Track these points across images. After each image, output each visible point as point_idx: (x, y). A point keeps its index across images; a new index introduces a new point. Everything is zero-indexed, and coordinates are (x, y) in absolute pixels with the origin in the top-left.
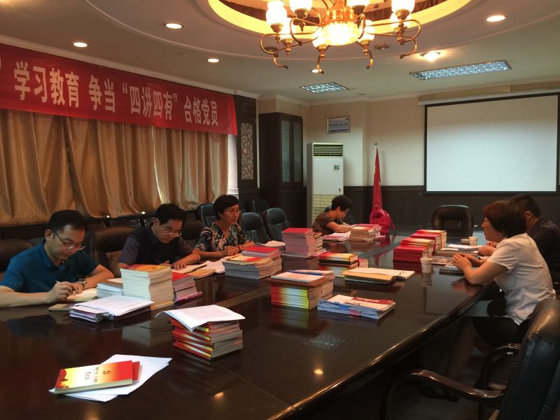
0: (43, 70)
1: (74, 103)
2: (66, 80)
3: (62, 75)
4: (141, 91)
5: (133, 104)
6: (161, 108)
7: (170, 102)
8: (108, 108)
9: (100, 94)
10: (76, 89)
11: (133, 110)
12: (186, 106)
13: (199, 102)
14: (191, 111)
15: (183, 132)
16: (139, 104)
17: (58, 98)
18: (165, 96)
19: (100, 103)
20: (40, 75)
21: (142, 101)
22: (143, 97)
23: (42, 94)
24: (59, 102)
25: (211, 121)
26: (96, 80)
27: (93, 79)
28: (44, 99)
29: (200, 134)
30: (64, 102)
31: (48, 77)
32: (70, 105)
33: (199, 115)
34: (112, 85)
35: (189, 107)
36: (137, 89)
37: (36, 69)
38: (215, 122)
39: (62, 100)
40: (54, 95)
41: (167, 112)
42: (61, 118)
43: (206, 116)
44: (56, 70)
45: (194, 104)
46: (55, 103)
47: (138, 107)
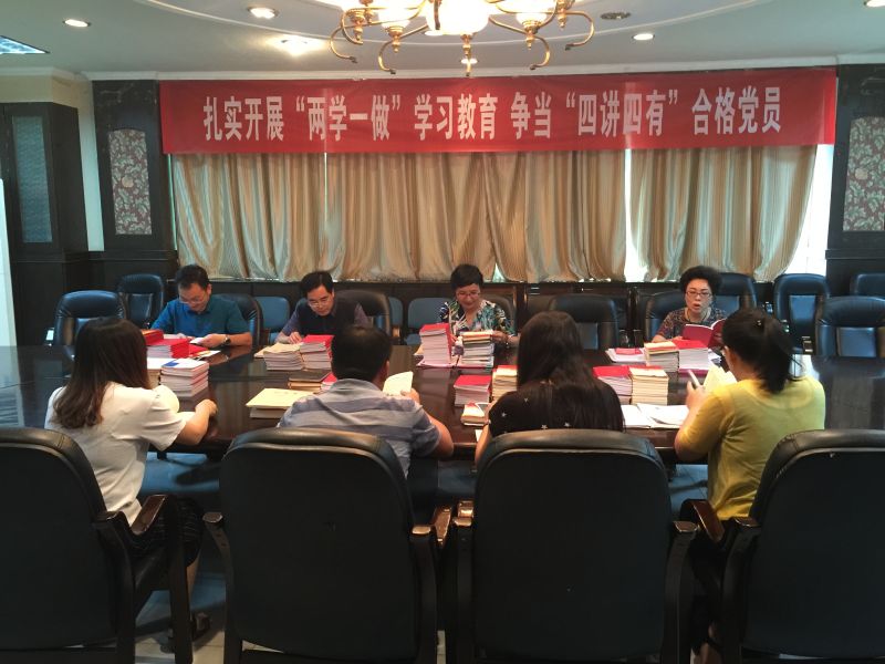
0: (449, 100)
1: (487, 134)
2: (479, 106)
3: (475, 100)
5: (582, 120)
6: (638, 119)
7: (660, 106)
8: (538, 133)
9: (527, 115)
10: (492, 115)
11: (582, 130)
12: (697, 107)
13: (730, 94)
14: (711, 114)
16: (593, 120)
17: (466, 130)
18: (649, 98)
19: (526, 128)
20: (446, 106)
21: (599, 114)
22: (603, 108)
23: (446, 129)
24: (467, 136)
25: (761, 124)
26: (523, 98)
27: (518, 97)
28: (449, 135)
30: (473, 135)
31: (456, 106)
32: (482, 137)
33: (730, 119)
34: (549, 98)
35: (708, 106)
36: (593, 98)
37: (440, 100)
38: (772, 124)
39: (471, 132)
40: (461, 128)
41: (652, 123)
43: (748, 118)
44: (466, 96)
45: (719, 99)
46: (462, 137)
47: (591, 124)
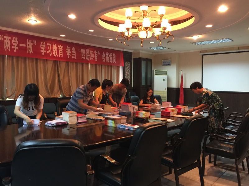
0: (50, 45)
1: (61, 56)
2: (58, 48)
3: (57, 46)
4: (85, 51)
5: (82, 55)
6: (93, 57)
7: (97, 54)
8: (73, 57)
9: (70, 52)
10: (62, 51)
11: (82, 58)
12: (103, 56)
13: (108, 54)
14: (105, 57)
15: (101, 65)
16: (84, 56)
18: (94, 52)
19: (70, 56)
20: (49, 46)
21: (86, 54)
22: (86, 53)
23: (50, 53)
24: (56, 56)
25: (113, 61)
26: (69, 48)
27: (68, 47)
28: (51, 55)
29: (108, 66)
30: (57, 56)
31: (52, 47)
32: (60, 56)
33: (108, 59)
34: (75, 49)
35: (104, 56)
36: (84, 50)
37: (48, 44)
38: (114, 61)
39: (57, 55)
40: (54, 53)
41: (95, 58)
42: (56, 61)
43: (111, 59)
44: (55, 44)
45: (106, 55)
46: (54, 56)
47: (84, 57)
